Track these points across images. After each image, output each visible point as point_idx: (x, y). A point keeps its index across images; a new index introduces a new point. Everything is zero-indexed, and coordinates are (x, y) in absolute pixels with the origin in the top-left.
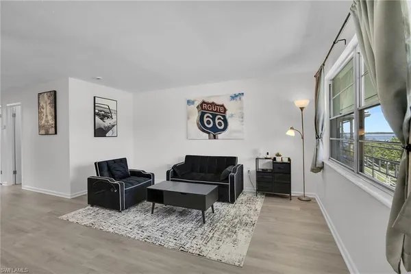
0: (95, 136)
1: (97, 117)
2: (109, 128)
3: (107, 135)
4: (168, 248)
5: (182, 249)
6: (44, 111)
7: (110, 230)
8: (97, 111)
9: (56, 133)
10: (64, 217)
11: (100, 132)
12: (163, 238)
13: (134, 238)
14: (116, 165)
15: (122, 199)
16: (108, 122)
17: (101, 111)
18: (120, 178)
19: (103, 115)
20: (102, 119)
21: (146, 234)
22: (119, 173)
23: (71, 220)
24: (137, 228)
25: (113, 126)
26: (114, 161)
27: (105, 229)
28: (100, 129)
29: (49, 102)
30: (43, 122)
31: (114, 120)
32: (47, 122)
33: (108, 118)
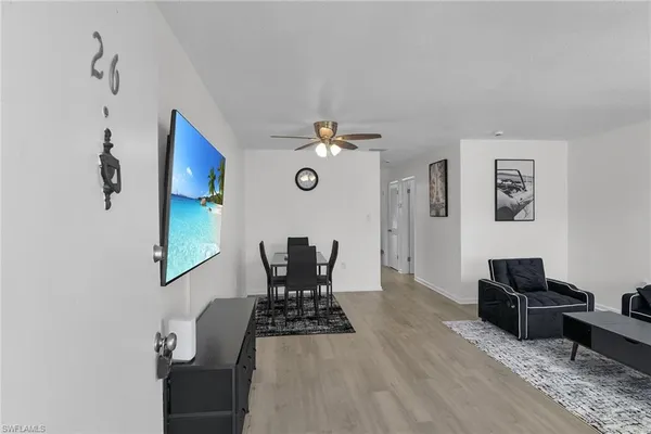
0: (496, 220)
1: (499, 191)
2: (519, 207)
3: (515, 218)
4: (571, 413)
5: (596, 424)
6: (435, 186)
7: (497, 357)
8: (499, 181)
9: (447, 215)
10: (448, 323)
11: (504, 214)
12: (570, 398)
13: (524, 380)
14: (520, 268)
15: (523, 322)
16: (517, 197)
17: (506, 181)
18: (526, 290)
19: (509, 187)
20: (508, 193)
21: (544, 381)
22: (524, 281)
23: (455, 329)
24: (535, 368)
25: (528, 202)
26: (520, 261)
27: (491, 353)
28: (505, 209)
29: (439, 174)
30: (434, 200)
31: (529, 192)
32: (438, 200)
33: (518, 190)
